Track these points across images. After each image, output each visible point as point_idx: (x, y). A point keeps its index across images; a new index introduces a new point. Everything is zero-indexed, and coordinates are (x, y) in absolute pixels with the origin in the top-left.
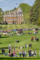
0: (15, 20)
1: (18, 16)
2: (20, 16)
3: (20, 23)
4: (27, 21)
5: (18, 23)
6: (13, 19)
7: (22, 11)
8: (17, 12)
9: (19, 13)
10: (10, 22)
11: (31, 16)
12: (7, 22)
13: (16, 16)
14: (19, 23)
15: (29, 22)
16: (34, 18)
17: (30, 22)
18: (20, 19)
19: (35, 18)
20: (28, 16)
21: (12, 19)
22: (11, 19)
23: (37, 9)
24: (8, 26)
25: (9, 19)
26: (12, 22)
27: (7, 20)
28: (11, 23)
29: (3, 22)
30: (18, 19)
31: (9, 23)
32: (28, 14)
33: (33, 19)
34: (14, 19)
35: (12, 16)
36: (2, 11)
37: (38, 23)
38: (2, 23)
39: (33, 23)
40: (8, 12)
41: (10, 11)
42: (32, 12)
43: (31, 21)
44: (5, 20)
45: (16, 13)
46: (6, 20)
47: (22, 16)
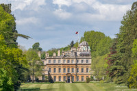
0: (72, 71)
1: (80, 62)
2: (85, 62)
3: (85, 79)
4: (102, 74)
5: (80, 79)
6: (66, 69)
7: (89, 49)
8: (78, 53)
9: (81, 55)
10: (60, 77)
11: (112, 61)
12: (53, 76)
13: (74, 63)
14: (82, 79)
15: (105, 77)
16: (118, 67)
17: (109, 78)
18: (85, 69)
19: (122, 68)
20: (103, 63)
21: (64, 69)
22: (62, 69)
23: (126, 47)
24: (55, 86)
25: (57, 69)
26: (64, 77)
27: (52, 72)
28: (62, 80)
29: (43, 76)
30: (80, 70)
31: (57, 80)
32: (103, 57)
33: (116, 69)
34: (71, 69)
35: (66, 63)
36: (40, 50)
37: (129, 80)
38: (40, 78)
39: (115, 79)
40: (55, 51)
41: (61, 49)
42: (114, 53)
43: (112, 75)
44: (46, 73)
45: (74, 54)
46: (49, 71)
47: (90, 61)
